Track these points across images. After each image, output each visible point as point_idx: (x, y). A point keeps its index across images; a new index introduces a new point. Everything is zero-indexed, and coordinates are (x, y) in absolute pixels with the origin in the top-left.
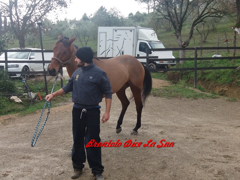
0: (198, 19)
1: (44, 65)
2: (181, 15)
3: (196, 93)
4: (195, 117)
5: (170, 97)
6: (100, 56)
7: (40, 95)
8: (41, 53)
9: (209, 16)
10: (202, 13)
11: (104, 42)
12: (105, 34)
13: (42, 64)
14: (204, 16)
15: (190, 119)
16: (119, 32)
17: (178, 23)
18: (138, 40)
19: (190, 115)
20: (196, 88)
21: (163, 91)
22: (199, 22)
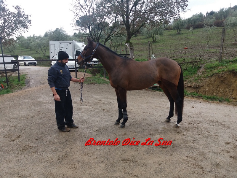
0: (108, 38)
1: (4, 65)
2: (98, 35)
3: (104, 81)
4: (99, 95)
5: (89, 84)
6: (52, 59)
7: (3, 85)
8: (2, 58)
9: (114, 36)
10: (110, 34)
11: (53, 50)
12: (54, 45)
13: (3, 65)
14: (111, 36)
15: (96, 96)
16: (63, 44)
17: (97, 40)
18: (75, 49)
19: (97, 94)
20: (105, 78)
21: (86, 80)
22: (109, 40)
